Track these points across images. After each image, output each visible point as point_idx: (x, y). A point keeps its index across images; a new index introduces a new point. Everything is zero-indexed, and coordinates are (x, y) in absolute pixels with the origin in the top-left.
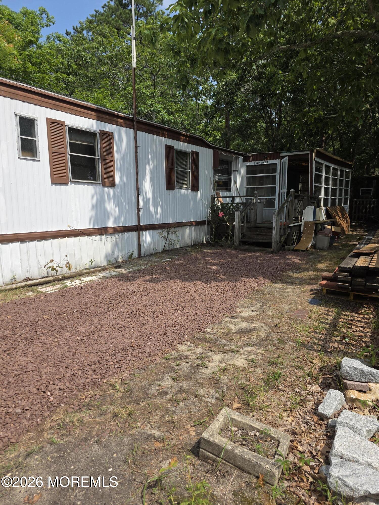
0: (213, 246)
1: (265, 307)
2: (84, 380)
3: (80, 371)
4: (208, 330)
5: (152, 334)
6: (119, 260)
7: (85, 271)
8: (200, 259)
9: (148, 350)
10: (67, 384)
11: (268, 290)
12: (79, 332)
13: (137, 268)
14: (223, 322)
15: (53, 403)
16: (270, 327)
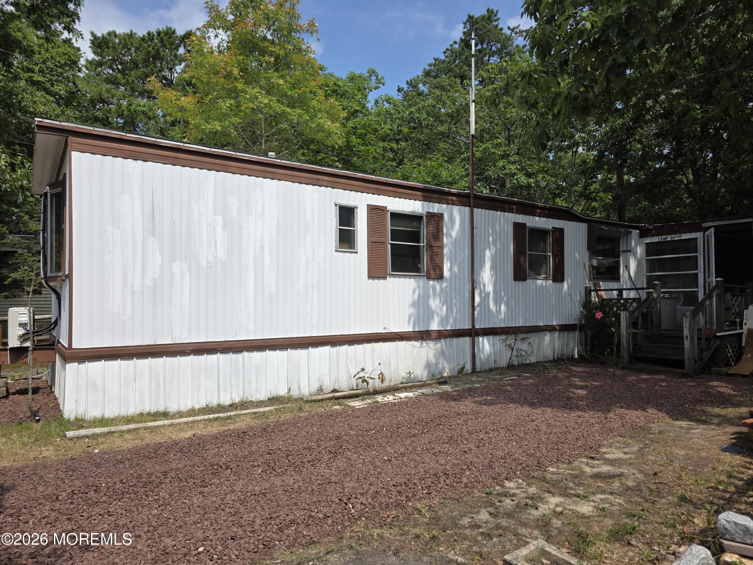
0: (589, 363)
1: (647, 449)
2: (387, 499)
3: (384, 490)
4: (551, 469)
5: (473, 463)
6: (445, 375)
7: (401, 386)
8: (562, 379)
9: (465, 480)
10: (370, 500)
11: (661, 429)
12: (387, 452)
13: (468, 386)
14: (576, 463)
15: (354, 515)
16: (646, 475)
